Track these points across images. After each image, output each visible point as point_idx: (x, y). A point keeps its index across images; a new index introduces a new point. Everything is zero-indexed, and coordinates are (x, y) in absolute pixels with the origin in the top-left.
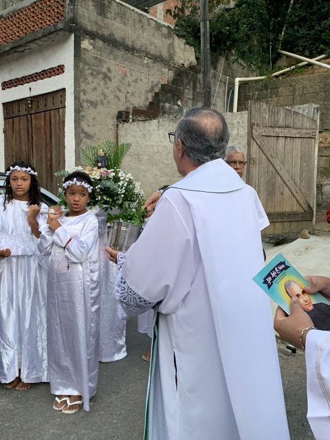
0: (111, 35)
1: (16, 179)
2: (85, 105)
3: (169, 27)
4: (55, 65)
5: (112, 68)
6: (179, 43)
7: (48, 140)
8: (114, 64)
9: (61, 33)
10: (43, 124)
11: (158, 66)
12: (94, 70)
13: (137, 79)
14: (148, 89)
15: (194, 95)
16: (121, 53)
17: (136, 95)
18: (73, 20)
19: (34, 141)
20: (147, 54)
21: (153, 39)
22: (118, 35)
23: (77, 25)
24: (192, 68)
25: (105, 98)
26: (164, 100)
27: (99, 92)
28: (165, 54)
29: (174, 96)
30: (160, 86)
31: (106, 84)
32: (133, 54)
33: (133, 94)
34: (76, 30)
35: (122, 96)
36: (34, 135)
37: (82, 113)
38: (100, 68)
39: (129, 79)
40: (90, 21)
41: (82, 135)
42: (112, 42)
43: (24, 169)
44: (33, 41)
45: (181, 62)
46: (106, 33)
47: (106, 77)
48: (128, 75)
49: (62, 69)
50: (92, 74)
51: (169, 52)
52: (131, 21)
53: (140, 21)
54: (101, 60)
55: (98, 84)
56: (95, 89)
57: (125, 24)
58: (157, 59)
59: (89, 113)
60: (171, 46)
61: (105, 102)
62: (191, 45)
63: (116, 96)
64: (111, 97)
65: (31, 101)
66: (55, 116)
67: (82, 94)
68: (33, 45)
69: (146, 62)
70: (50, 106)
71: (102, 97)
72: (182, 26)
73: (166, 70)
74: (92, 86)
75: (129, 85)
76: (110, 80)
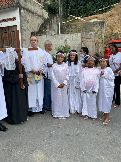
0: (28, 8)
2: (23, 30)
3: (42, 6)
5: (29, 19)
8: (29, 17)
9: (15, 7)
11: (40, 18)
12: (25, 19)
13: (35, 22)
14: (38, 26)
15: (49, 27)
16: (31, 14)
17: (35, 27)
18: (18, 3)
20: (37, 15)
21: (38, 10)
22: (30, 8)
23: (20, 5)
24: (48, 19)
25: (28, 28)
26: (42, 29)
27: (26, 27)
29: (45, 28)
30: (41, 25)
31: (28, 24)
32: (34, 15)
35: (32, 28)
36: (4, 40)
37: (22, 33)
39: (33, 22)
40: (23, 3)
41: (23, 40)
42: (29, 11)
45: (45, 17)
47: (28, 22)
49: (15, 19)
50: (24, 21)
51: (42, 14)
52: (33, 4)
53: (35, 4)
54: (26, 16)
55: (26, 24)
57: (31, 5)
58: (39, 16)
59: (24, 33)
60: (43, 12)
61: (28, 29)
62: (47, 12)
64: (29, 28)
66: (13, 34)
67: (22, 27)
68: (3, 10)
69: (37, 17)
70: (10, 30)
72: (45, 6)
73: (42, 20)
74: (24, 24)
75: (33, 24)
76: (29, 23)
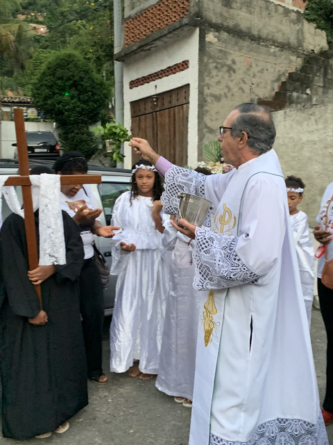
0: (236, 26)
1: (141, 177)
2: (209, 99)
3: (298, 12)
4: (179, 61)
5: (237, 59)
6: (309, 28)
7: (172, 137)
8: (240, 56)
9: (186, 29)
10: (167, 120)
11: (285, 54)
12: (218, 63)
13: (263, 70)
14: (274, 79)
15: (324, 82)
16: (246, 43)
17: (261, 85)
18: (198, 14)
19: (159, 138)
20: (275, 43)
21: (280, 26)
22: (244, 25)
23: (202, 19)
24: (323, 53)
25: (229, 92)
26: (292, 89)
27: (222, 86)
28: (293, 41)
29: (302, 83)
30: (287, 75)
31: (230, 76)
32: (259, 44)
33: (258, 85)
34: (200, 23)
35: (246, 88)
36: (159, 132)
37: (206, 108)
38: (224, 61)
39: (255, 69)
40: (215, 13)
41: (205, 130)
42: (238, 33)
43: (149, 167)
44: (158, 39)
45: (311, 47)
46: (231, 24)
47: (231, 70)
48: (254, 65)
49: (187, 64)
50: (216, 67)
51: (298, 38)
52: (257, 9)
53: (267, 8)
54: (225, 52)
55: (223, 77)
56: (219, 82)
57: (251, 13)
58: (284, 46)
59: (213, 107)
60: (301, 32)
61: (229, 95)
62: (322, 29)
63: (241, 89)
64: (235, 89)
65: (157, 98)
66: (179, 112)
67: (206, 88)
68: (158, 43)
69: (272, 50)
70: (174, 102)
71: (226, 90)
72: (313, 9)
73: (293, 58)
74: (216, 79)
75: (254, 76)
76: (234, 72)
